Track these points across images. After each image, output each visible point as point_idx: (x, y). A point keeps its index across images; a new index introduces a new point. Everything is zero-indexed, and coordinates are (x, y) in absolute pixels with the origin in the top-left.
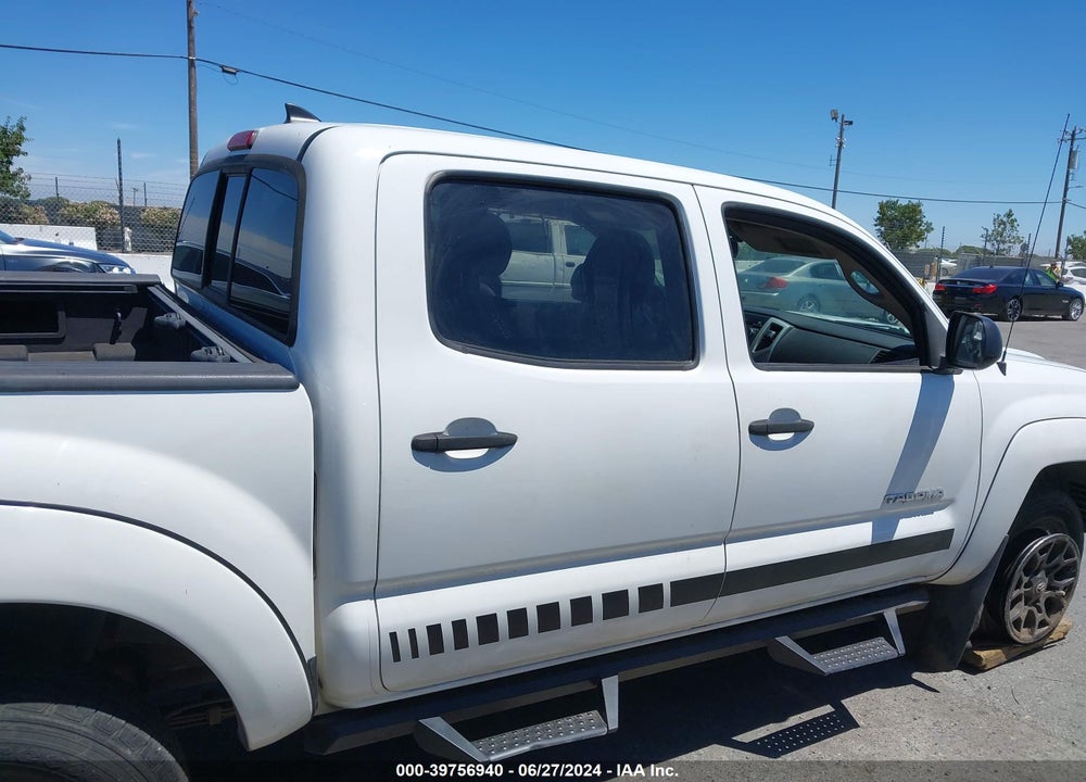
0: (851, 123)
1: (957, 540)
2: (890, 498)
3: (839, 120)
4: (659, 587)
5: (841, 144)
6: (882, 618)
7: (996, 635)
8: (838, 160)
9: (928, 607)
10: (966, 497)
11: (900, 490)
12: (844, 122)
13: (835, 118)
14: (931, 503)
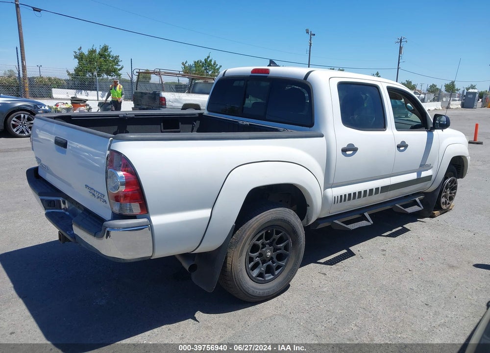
0: (314, 35)
1: (433, 178)
2: (421, 166)
3: (310, 33)
4: (373, 189)
5: (311, 44)
6: (415, 201)
7: (438, 207)
8: (310, 51)
9: (424, 198)
10: (435, 166)
11: (423, 164)
12: (311, 34)
13: (308, 33)
14: (429, 167)
